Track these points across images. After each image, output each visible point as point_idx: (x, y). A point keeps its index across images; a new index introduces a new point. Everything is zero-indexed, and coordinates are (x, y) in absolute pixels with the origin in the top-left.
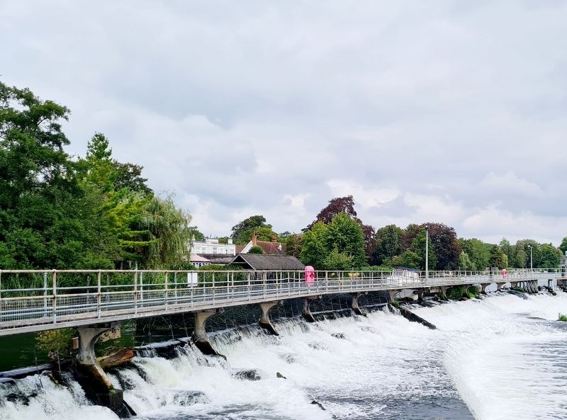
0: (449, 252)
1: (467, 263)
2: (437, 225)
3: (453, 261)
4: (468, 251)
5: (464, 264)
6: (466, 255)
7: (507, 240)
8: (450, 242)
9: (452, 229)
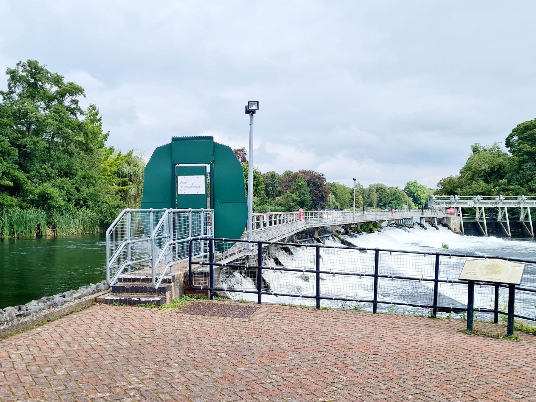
0: (320, 194)
1: (334, 203)
2: (310, 172)
3: (323, 201)
4: (333, 193)
5: (331, 203)
6: (333, 196)
7: (361, 184)
8: (321, 186)
9: (323, 175)
